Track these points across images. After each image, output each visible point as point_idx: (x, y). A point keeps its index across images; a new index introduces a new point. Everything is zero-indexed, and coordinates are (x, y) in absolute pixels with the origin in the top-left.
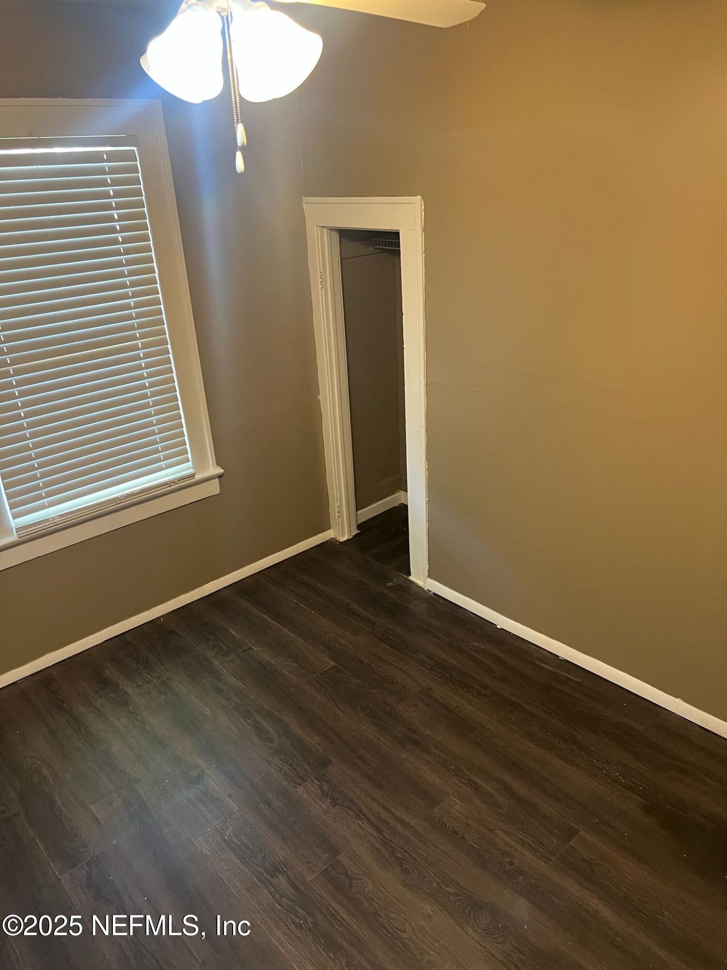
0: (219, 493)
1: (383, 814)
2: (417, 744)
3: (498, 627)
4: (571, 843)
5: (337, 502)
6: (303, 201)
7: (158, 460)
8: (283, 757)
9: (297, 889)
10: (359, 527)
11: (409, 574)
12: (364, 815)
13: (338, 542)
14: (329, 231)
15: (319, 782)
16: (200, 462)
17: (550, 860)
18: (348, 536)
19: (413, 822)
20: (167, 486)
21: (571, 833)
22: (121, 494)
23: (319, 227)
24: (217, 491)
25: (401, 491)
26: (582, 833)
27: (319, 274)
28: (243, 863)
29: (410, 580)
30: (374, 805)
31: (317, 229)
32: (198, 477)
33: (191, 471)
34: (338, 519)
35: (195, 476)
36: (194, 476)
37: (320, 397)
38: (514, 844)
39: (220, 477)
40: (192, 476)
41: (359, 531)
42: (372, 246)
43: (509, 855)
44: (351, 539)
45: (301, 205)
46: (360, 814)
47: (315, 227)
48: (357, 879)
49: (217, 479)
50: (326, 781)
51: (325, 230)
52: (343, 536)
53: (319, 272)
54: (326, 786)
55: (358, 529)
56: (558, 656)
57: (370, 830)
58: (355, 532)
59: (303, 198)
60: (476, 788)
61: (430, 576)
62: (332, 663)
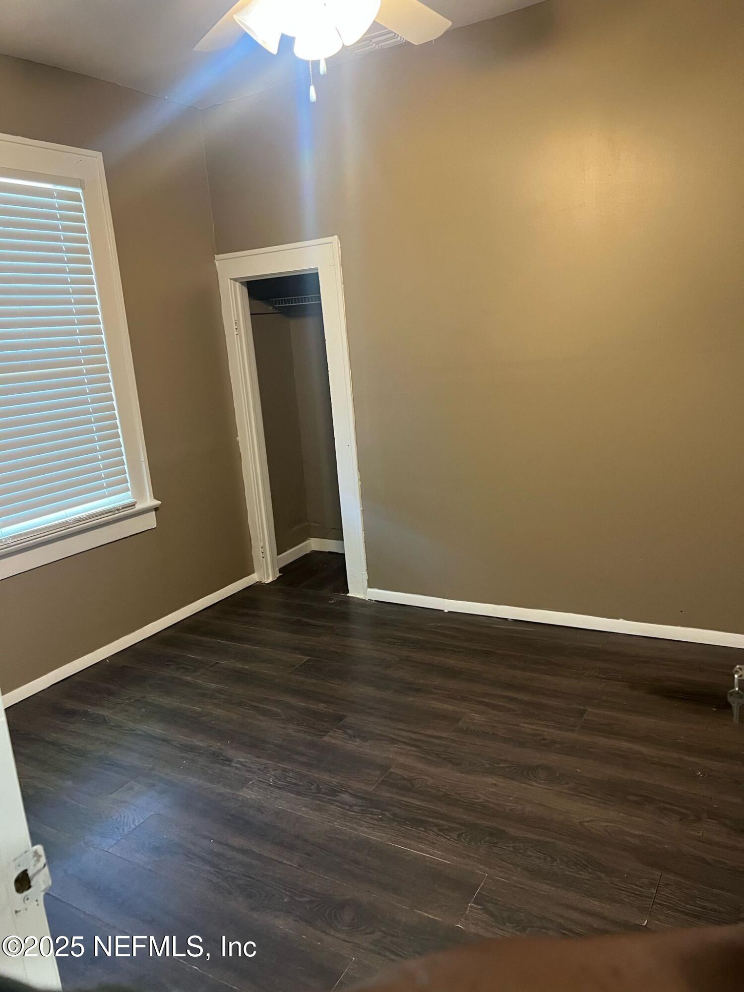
0: (155, 526)
1: (414, 736)
2: (418, 690)
3: (446, 611)
4: (585, 717)
5: (261, 542)
6: (216, 259)
7: (101, 487)
8: (296, 723)
9: (363, 798)
10: (281, 570)
11: (348, 592)
12: (397, 740)
13: (264, 584)
14: (240, 284)
15: (341, 730)
16: (139, 492)
17: (574, 730)
18: (272, 577)
19: (445, 735)
20: (111, 514)
21: (582, 713)
22: (70, 518)
23: (232, 281)
24: (154, 525)
25: (311, 538)
26: (590, 710)
27: (234, 322)
28: (298, 795)
29: (349, 596)
30: (402, 733)
31: (230, 282)
32: (138, 507)
33: (131, 500)
34: (263, 561)
35: (136, 505)
36: (134, 505)
37: (239, 438)
38: (540, 728)
39: (156, 509)
40: (133, 505)
41: (281, 574)
42: (271, 306)
43: (540, 735)
44: (276, 580)
45: (214, 262)
46: (393, 741)
47: (229, 280)
48: (415, 779)
49: (154, 512)
50: (348, 729)
51: (238, 284)
52: (268, 578)
53: (234, 320)
54: (350, 731)
55: (280, 572)
56: (506, 619)
57: (409, 748)
58: (278, 575)
59: (216, 256)
60: (487, 705)
61: (370, 586)
62: (307, 658)
